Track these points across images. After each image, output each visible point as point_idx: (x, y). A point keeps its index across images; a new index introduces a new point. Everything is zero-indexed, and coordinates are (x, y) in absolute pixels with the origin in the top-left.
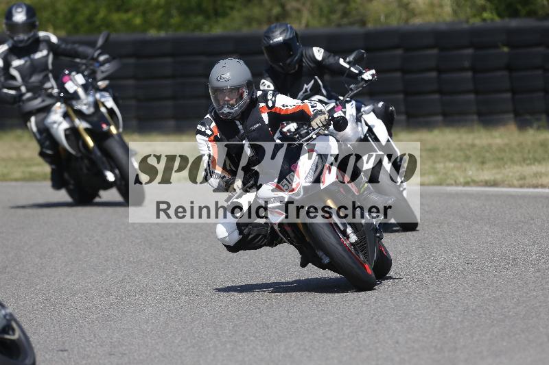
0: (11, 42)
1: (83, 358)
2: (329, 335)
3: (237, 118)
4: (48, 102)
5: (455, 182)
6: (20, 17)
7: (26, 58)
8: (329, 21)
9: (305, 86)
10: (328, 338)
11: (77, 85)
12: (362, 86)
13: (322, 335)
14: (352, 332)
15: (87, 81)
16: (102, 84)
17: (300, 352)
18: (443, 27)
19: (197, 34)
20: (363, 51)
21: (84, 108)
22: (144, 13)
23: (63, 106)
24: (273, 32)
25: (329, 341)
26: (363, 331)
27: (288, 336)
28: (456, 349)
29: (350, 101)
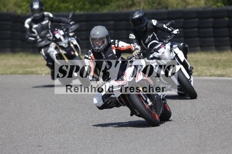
0: (32, 17)
1: (48, 149)
2: (152, 140)
3: (102, 51)
4: (48, 42)
5: (206, 75)
6: (36, 6)
7: (39, 24)
8: (152, 7)
9: (149, 37)
10: (152, 141)
11: (60, 35)
12: (173, 37)
13: (149, 140)
14: (162, 138)
15: (65, 33)
16: (71, 34)
17: (140, 147)
18: (200, 10)
19: (96, 12)
20: (173, 21)
21: (64, 45)
22: (74, 4)
23: (55, 44)
24: (134, 13)
25: (152, 142)
26: (166, 138)
27: (135, 140)
28: (206, 146)
29: (168, 43)
